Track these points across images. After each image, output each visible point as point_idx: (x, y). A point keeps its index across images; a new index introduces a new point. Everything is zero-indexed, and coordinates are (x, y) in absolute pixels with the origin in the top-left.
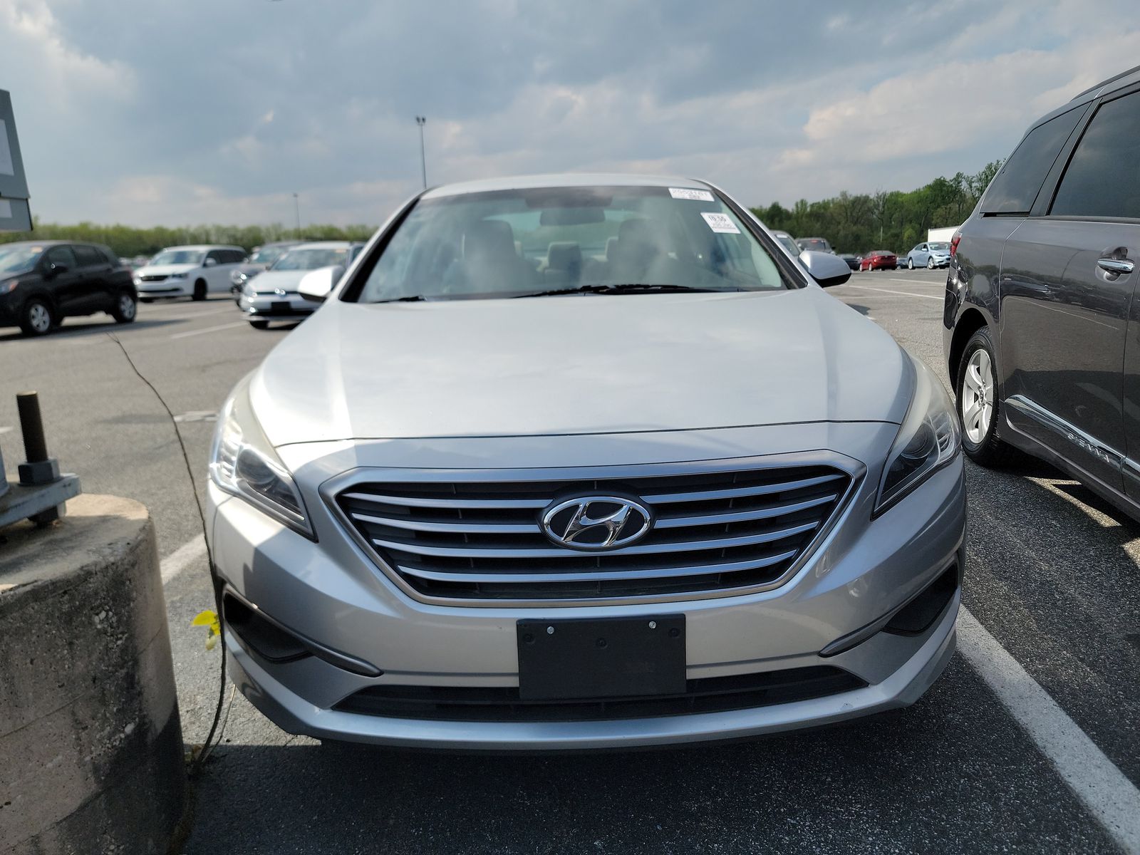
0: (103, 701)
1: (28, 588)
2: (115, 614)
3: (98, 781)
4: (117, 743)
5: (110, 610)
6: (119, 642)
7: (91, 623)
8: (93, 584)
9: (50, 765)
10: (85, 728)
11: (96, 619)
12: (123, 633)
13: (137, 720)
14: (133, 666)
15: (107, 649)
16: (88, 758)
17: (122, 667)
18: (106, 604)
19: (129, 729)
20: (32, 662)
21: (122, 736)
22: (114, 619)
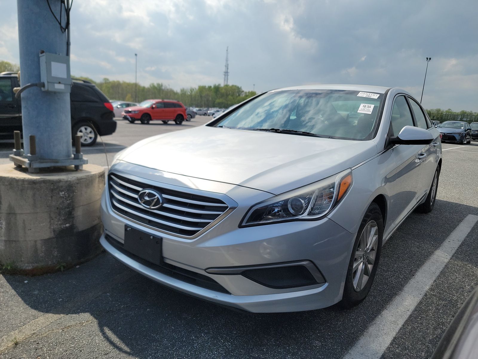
0: (59, 214)
1: (43, 180)
2: (68, 194)
3: (54, 234)
4: (63, 227)
5: (66, 192)
6: (68, 202)
7: (59, 194)
8: (61, 184)
9: (42, 225)
10: (53, 219)
11: (61, 193)
12: (70, 200)
13: (71, 224)
14: (72, 210)
15: (63, 202)
16: (52, 227)
17: (68, 208)
18: (65, 190)
19: (67, 225)
20: (41, 198)
21: (65, 226)
22: (67, 195)
